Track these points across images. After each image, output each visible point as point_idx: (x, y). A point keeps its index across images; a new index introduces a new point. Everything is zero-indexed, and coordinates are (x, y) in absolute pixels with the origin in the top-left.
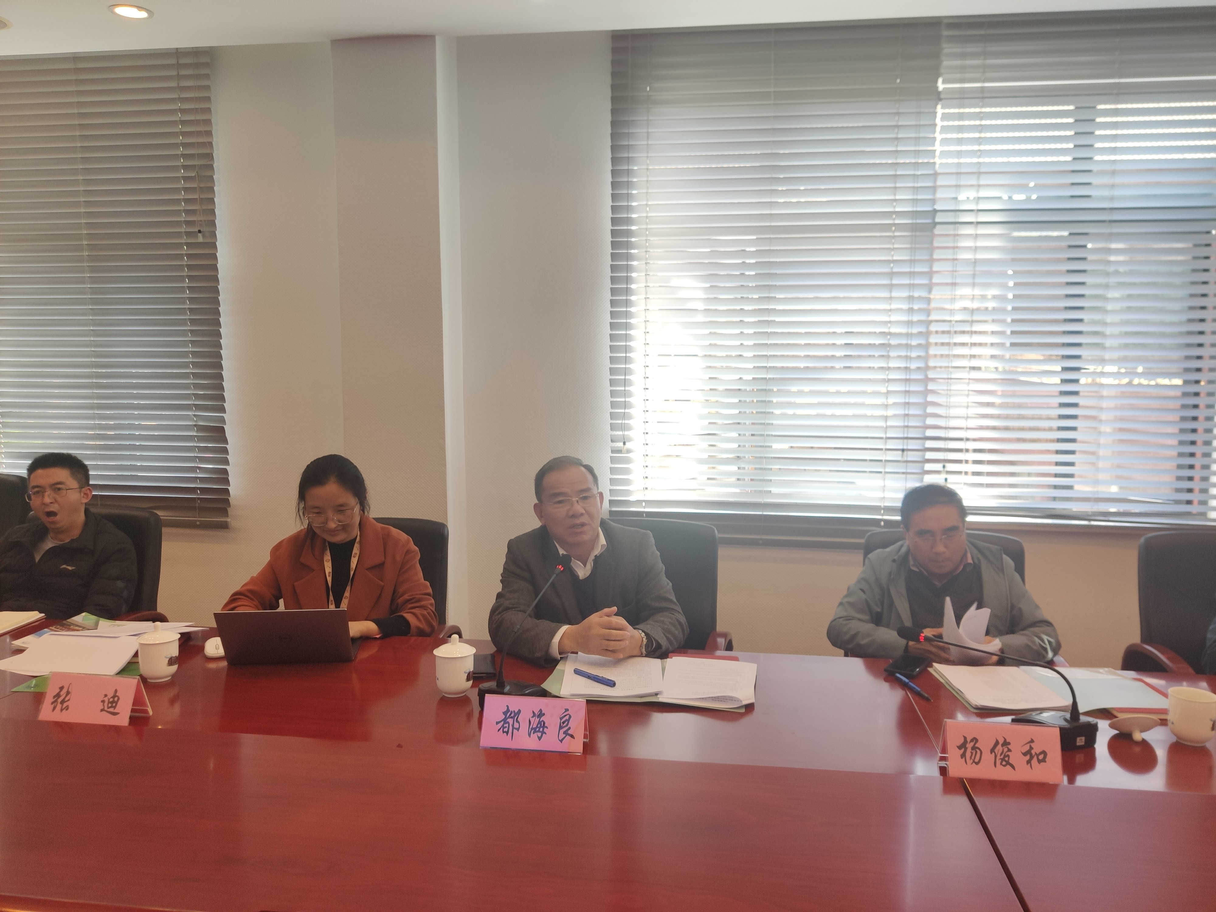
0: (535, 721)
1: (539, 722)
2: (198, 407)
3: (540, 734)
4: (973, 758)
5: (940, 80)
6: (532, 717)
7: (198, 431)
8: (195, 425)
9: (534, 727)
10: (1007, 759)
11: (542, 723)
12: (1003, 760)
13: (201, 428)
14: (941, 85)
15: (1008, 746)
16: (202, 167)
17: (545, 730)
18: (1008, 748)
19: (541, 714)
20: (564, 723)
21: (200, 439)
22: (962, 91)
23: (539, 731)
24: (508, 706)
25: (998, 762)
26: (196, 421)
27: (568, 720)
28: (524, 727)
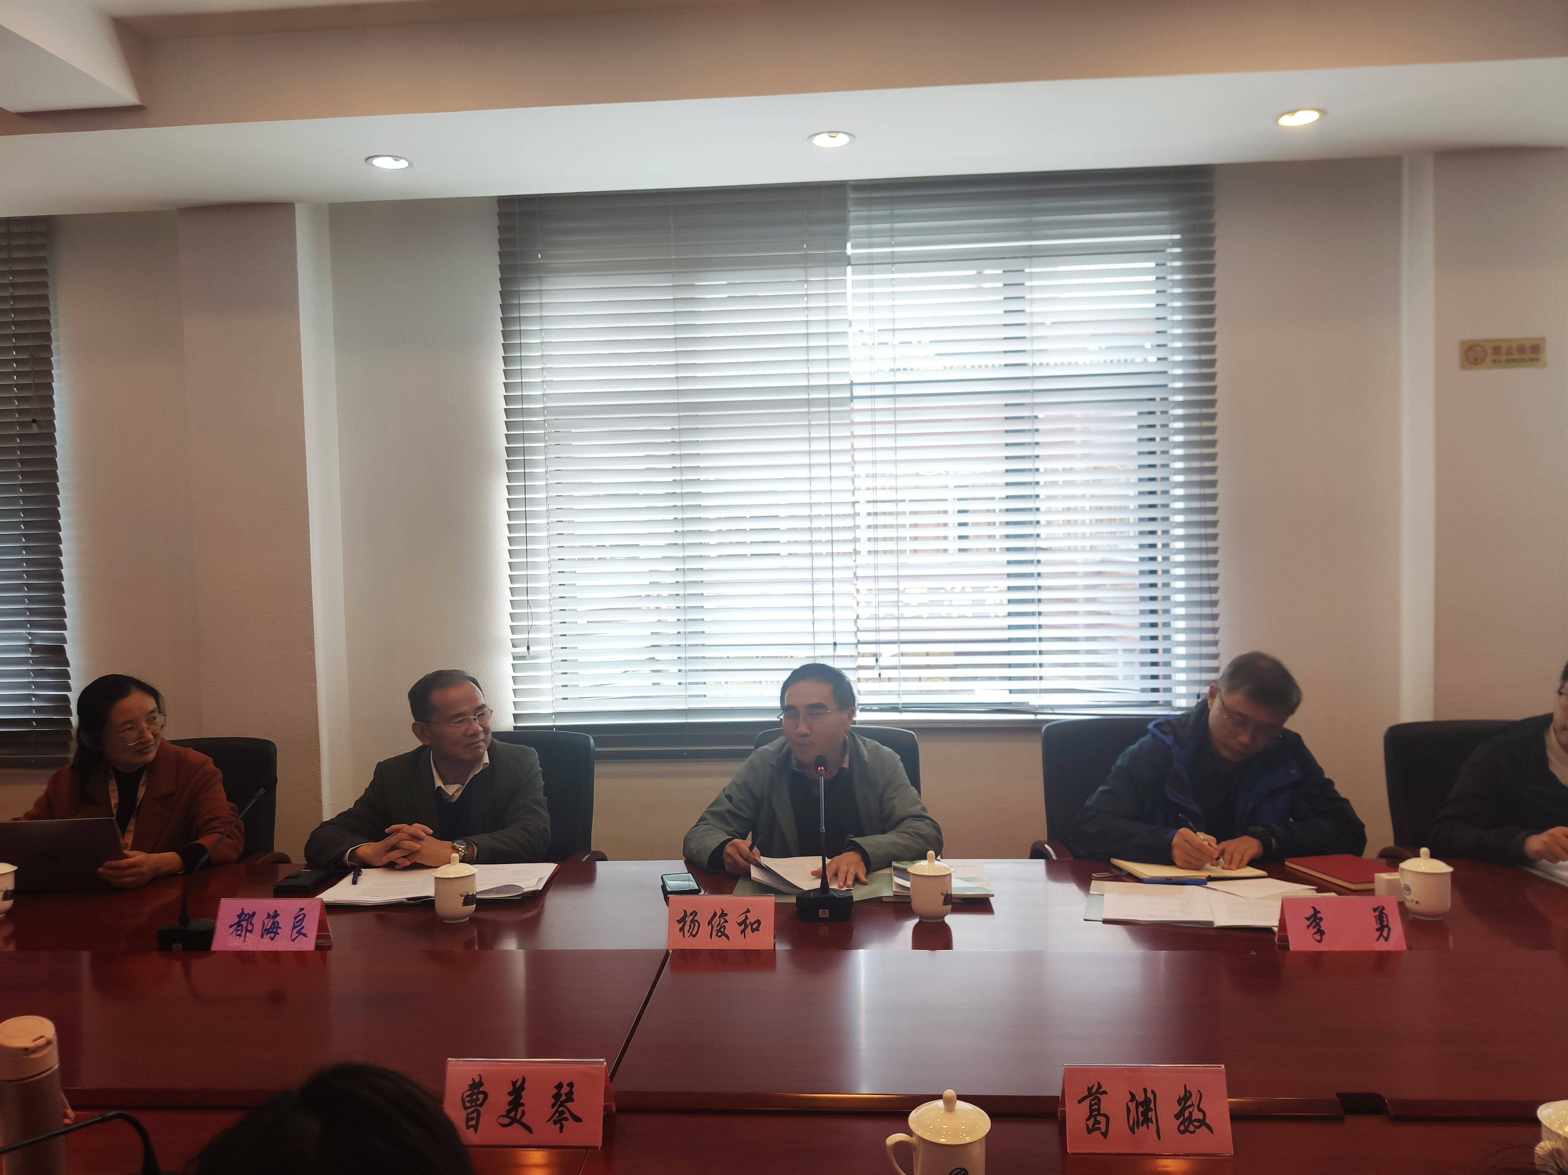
0: (269, 923)
1: (273, 923)
2: (34, 625)
3: (272, 935)
4: (691, 931)
5: (849, 245)
6: (267, 918)
7: (33, 652)
8: (30, 645)
9: (267, 928)
10: (722, 930)
11: (276, 924)
12: (718, 931)
13: (36, 649)
14: (849, 251)
15: (725, 917)
16: (37, 348)
17: (279, 930)
18: (725, 919)
19: (276, 915)
20: (298, 922)
21: (36, 662)
22: (871, 256)
23: (272, 932)
24: (242, 909)
25: (714, 933)
26: (31, 641)
27: (302, 920)
28: (258, 928)
